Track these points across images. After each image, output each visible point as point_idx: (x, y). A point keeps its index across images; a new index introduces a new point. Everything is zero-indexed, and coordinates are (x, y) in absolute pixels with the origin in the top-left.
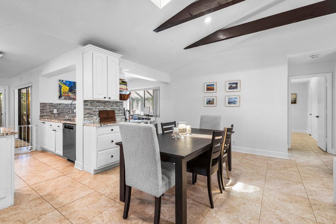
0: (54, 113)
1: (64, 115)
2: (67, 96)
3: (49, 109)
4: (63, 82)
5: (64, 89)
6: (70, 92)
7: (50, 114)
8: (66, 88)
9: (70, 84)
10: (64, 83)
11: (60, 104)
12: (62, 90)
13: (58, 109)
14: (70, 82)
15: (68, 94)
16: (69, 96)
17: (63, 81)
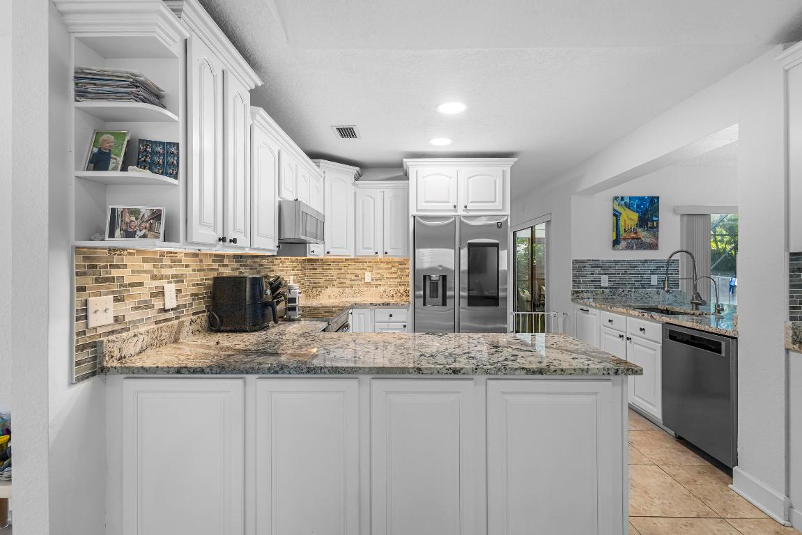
0: (603, 285)
1: (626, 292)
2: (633, 238)
3: (592, 274)
4: (623, 202)
5: (625, 221)
6: (641, 226)
7: (592, 289)
8: (630, 218)
9: (642, 204)
10: (625, 202)
11: (616, 262)
12: (622, 223)
13: (611, 274)
14: (642, 199)
15: (636, 233)
16: (639, 239)
17: (622, 198)
